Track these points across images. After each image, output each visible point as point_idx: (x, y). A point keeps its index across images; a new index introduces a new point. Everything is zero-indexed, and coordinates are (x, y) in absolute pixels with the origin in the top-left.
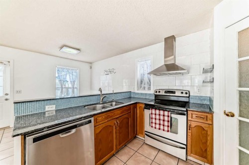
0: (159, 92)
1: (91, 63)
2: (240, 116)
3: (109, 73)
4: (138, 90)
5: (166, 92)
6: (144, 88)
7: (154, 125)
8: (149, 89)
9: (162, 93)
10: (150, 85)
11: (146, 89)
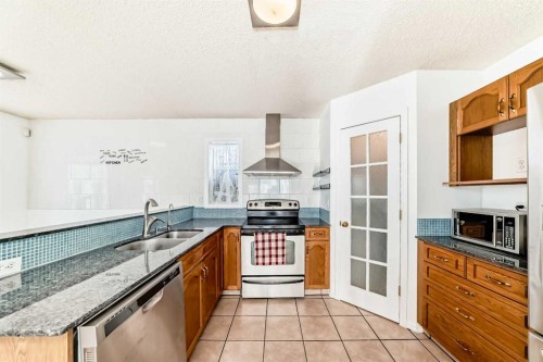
0: (256, 204)
1: (29, 119)
2: (352, 224)
3: (121, 159)
4: (210, 202)
5: (267, 204)
6: (224, 199)
7: (260, 260)
8: (234, 199)
9: (261, 206)
10: (236, 192)
11: (229, 200)
